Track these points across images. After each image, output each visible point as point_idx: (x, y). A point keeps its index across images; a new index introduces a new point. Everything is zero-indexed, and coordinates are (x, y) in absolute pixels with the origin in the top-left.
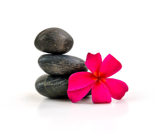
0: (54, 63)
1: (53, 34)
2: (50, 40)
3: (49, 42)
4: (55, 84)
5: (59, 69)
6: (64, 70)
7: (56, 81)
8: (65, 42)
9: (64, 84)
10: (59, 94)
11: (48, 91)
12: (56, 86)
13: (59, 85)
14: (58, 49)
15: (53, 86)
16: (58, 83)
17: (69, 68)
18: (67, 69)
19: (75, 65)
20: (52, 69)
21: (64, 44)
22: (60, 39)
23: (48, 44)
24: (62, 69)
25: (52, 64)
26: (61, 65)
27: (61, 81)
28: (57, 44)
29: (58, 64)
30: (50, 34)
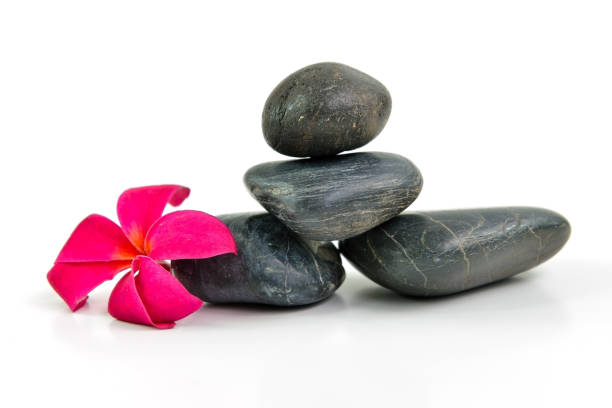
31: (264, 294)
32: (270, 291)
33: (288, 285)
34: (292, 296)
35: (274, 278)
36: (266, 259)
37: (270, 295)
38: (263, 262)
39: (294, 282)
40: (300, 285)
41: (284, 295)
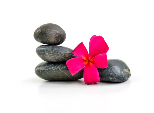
0: (47, 52)
1: (46, 29)
2: (43, 33)
3: (42, 35)
4: (48, 69)
5: (50, 57)
6: (55, 58)
7: (49, 67)
8: (56, 35)
9: (55, 69)
10: (52, 77)
11: (43, 74)
12: (48, 71)
13: (51, 70)
14: (50, 41)
15: (46, 71)
16: (50, 68)
17: (58, 56)
18: (57, 57)
19: (63, 54)
20: (45, 57)
21: (55, 37)
22: (51, 33)
23: (42, 36)
24: (53, 57)
25: (45, 53)
26: (52, 54)
27: (53, 66)
28: (48, 37)
29: (49, 53)
30: (44, 29)
31: (110, 79)
32: (111, 79)
33: (115, 77)
34: (116, 80)
35: (112, 76)
36: (110, 71)
37: (111, 80)
38: (109, 72)
39: (117, 77)
40: (118, 77)
41: (114, 80)
